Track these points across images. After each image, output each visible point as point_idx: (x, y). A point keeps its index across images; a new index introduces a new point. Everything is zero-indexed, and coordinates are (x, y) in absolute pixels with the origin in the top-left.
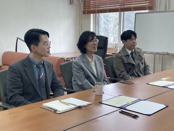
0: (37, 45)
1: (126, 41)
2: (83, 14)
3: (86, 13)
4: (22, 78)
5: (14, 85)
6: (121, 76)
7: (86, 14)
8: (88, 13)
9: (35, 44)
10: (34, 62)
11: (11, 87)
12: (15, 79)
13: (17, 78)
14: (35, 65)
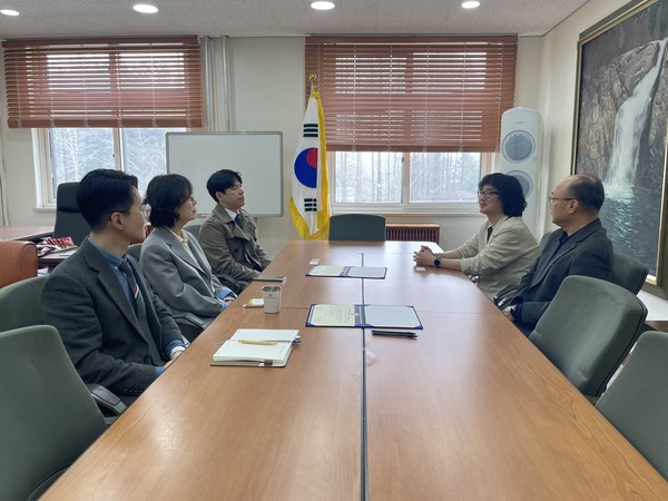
0: (126, 212)
1: (224, 192)
2: (10, 127)
3: (20, 124)
4: (95, 305)
5: (79, 328)
6: (224, 265)
7: (17, 127)
8: (24, 126)
9: (121, 209)
10: (113, 257)
11: (74, 333)
12: (81, 311)
13: (84, 308)
14: (115, 264)
